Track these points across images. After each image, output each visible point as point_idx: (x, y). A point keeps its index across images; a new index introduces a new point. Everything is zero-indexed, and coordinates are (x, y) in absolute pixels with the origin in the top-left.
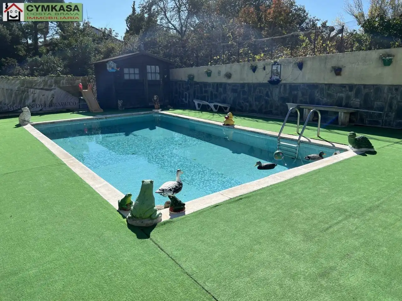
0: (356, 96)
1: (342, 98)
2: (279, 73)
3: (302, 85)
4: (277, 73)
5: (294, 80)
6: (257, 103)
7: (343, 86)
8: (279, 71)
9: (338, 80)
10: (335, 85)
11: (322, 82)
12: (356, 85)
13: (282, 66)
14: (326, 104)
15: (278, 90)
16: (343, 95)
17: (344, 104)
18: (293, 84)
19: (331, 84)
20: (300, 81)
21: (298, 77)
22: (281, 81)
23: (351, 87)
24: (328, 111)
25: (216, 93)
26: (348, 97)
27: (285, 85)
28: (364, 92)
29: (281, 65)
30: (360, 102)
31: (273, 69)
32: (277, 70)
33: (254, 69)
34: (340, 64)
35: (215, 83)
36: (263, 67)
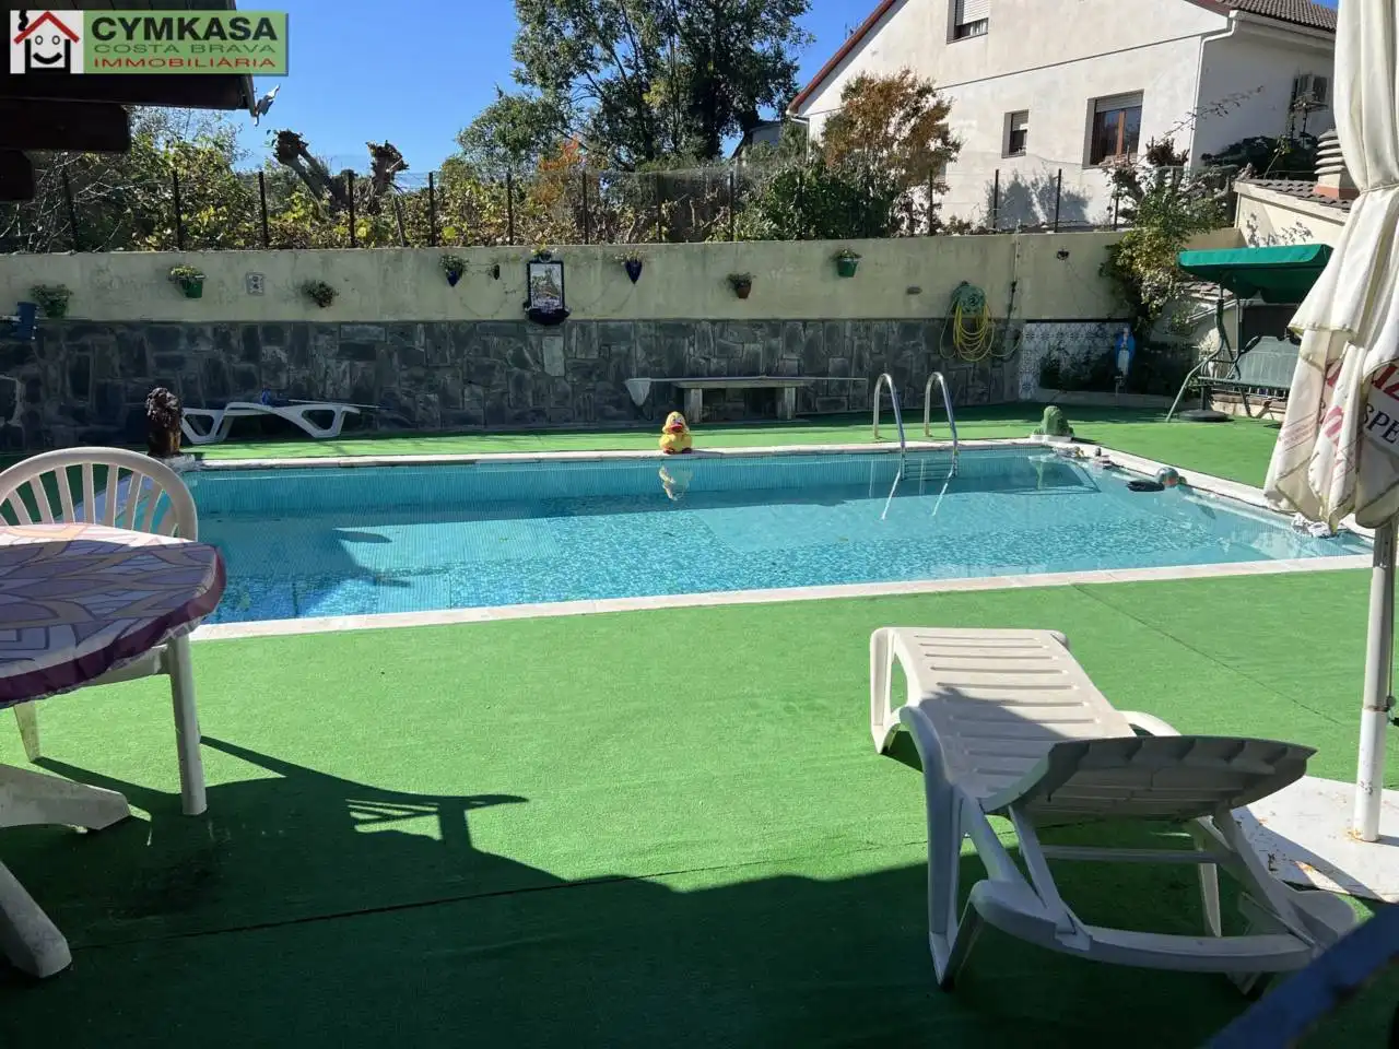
0: (790, 346)
1: (757, 355)
2: (560, 289)
3: (640, 324)
4: (553, 289)
5: (614, 311)
6: (479, 390)
7: (756, 324)
8: (558, 282)
9: (740, 310)
10: (736, 321)
11: (699, 315)
12: (785, 322)
13: (566, 268)
14: (718, 373)
15: (559, 342)
16: (757, 347)
17: (762, 368)
18: (612, 325)
19: (728, 320)
20: (631, 313)
21: (626, 301)
22: (568, 314)
23: (775, 327)
24: (723, 391)
25: (245, 366)
26: (771, 352)
27: (584, 326)
28: (805, 336)
29: (561, 263)
30: (798, 360)
31: (532, 275)
32: (549, 279)
33: (454, 274)
34: (741, 271)
35: (233, 325)
36: (491, 267)
